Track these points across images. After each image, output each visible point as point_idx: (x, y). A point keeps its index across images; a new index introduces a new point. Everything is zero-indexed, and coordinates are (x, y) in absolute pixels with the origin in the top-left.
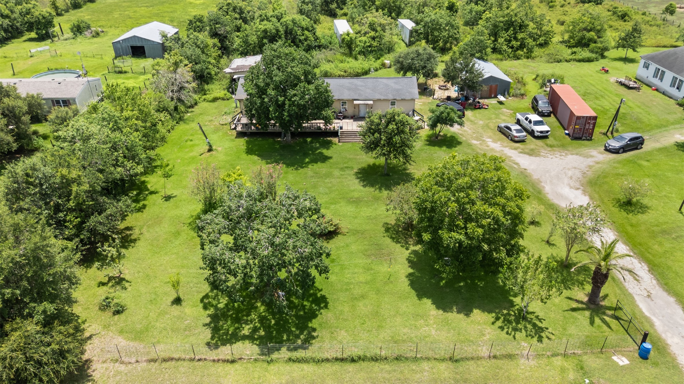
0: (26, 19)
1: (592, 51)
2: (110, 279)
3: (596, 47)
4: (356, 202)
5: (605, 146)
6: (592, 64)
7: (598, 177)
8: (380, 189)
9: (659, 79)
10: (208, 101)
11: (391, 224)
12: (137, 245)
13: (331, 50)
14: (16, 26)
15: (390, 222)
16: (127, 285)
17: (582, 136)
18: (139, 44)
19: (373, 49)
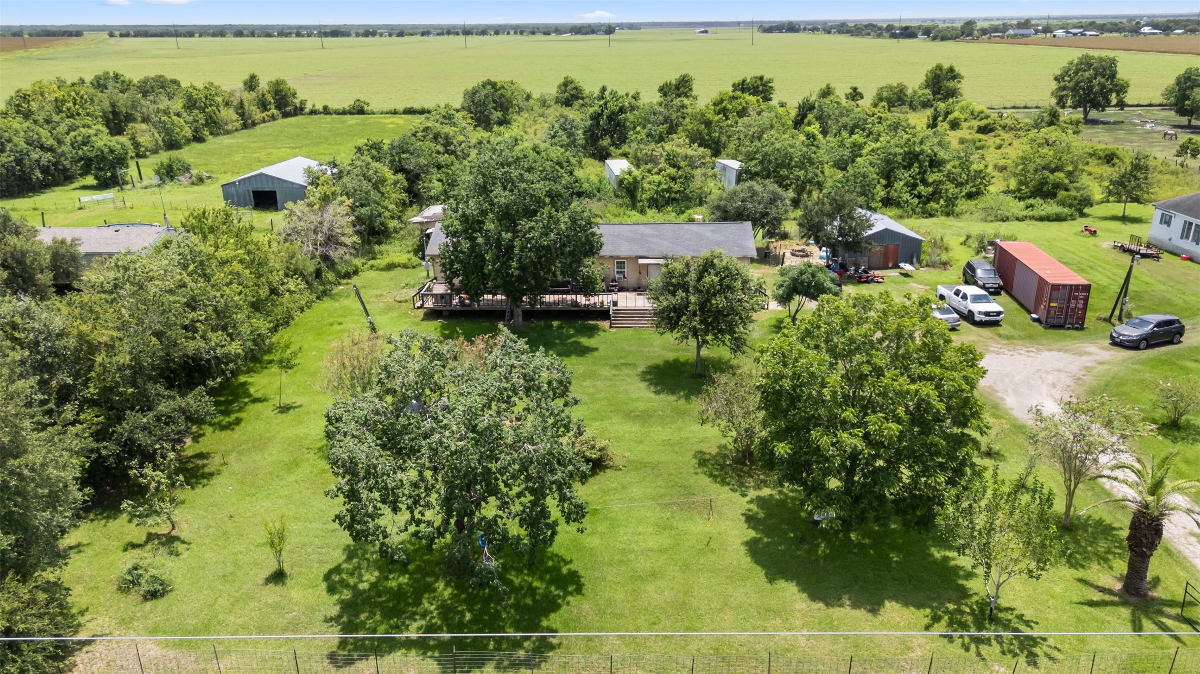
0: (80, 152)
1: (1062, 203)
2: (150, 537)
3: (1069, 197)
4: (643, 417)
5: (1112, 337)
6: (1064, 224)
7: (1106, 385)
8: (687, 398)
9: (1193, 240)
10: (378, 269)
11: (710, 454)
12: (212, 482)
13: (600, 199)
14: (63, 165)
15: (708, 451)
16: (181, 547)
17: (1065, 322)
18: (267, 187)
19: (673, 195)
